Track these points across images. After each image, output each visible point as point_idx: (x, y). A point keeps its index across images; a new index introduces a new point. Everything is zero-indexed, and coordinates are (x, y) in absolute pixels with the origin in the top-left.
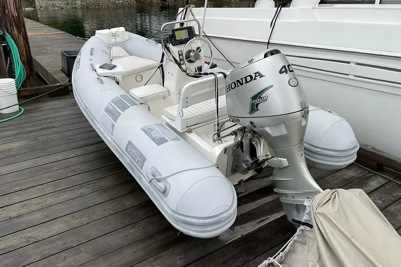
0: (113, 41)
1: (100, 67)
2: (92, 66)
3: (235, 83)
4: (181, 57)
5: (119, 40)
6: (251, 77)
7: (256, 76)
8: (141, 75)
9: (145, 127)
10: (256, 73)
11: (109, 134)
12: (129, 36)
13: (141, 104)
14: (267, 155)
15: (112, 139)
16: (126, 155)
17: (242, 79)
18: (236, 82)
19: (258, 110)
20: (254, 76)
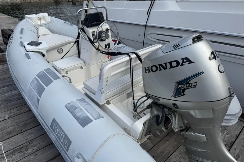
0: (39, 22)
1: (29, 44)
2: (21, 43)
3: (156, 66)
4: (94, 37)
5: (43, 22)
6: (178, 62)
7: (183, 62)
8: (62, 49)
9: (69, 104)
10: (183, 59)
11: (36, 108)
12: (51, 19)
13: (63, 76)
14: (181, 127)
15: (38, 113)
16: (52, 132)
17: (166, 64)
18: (158, 66)
19: (184, 95)
20: (181, 61)
